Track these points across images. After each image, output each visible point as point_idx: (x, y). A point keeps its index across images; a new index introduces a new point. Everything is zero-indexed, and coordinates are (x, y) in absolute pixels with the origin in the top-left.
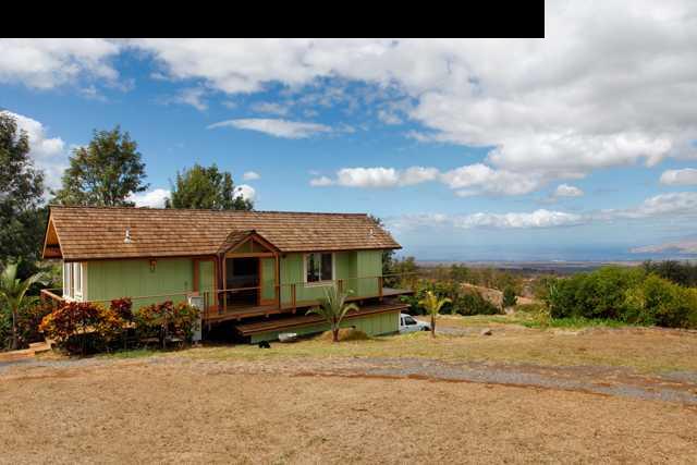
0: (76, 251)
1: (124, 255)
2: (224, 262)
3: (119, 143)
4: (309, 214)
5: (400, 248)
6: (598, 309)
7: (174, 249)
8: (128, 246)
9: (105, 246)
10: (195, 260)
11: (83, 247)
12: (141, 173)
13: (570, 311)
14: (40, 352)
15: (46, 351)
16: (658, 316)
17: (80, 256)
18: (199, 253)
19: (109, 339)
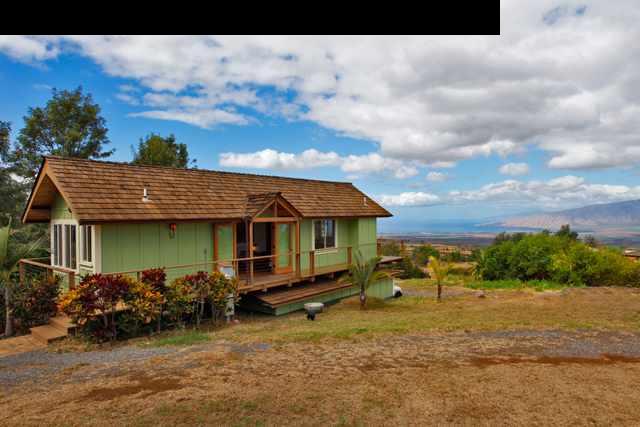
0: (91, 211)
1: (148, 217)
2: (251, 225)
3: (81, 104)
4: (306, 181)
5: (391, 215)
6: (529, 272)
7: (198, 211)
8: (148, 206)
9: (122, 206)
10: (214, 224)
11: (98, 206)
12: (104, 137)
13: (503, 274)
14: (55, 339)
15: (63, 338)
16: (584, 277)
17: (97, 217)
18: (224, 216)
19: (149, 320)
